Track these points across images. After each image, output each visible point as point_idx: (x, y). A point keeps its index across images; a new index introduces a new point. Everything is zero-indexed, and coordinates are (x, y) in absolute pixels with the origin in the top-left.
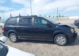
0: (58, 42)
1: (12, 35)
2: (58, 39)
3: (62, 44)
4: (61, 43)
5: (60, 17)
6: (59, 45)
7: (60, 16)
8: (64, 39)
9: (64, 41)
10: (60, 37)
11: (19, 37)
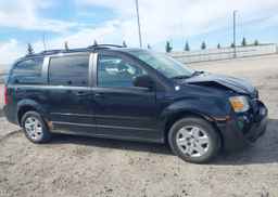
0: (184, 147)
1: (29, 119)
2: (181, 136)
3: (198, 155)
4: (195, 152)
5: (243, 49)
6: (188, 159)
7: (244, 44)
8: (205, 137)
9: (205, 146)
10: (190, 129)
11: (51, 124)
